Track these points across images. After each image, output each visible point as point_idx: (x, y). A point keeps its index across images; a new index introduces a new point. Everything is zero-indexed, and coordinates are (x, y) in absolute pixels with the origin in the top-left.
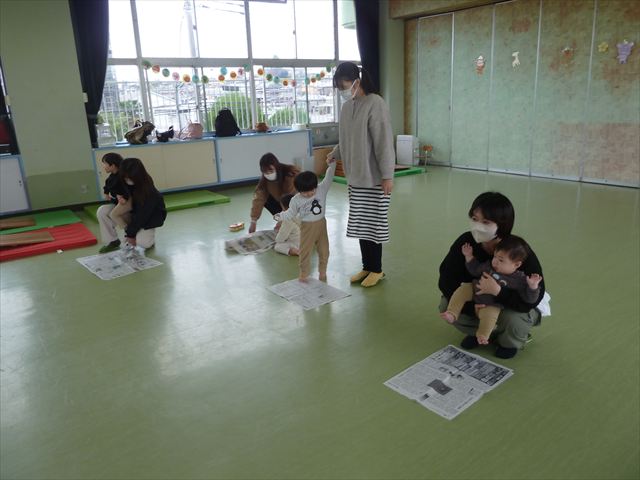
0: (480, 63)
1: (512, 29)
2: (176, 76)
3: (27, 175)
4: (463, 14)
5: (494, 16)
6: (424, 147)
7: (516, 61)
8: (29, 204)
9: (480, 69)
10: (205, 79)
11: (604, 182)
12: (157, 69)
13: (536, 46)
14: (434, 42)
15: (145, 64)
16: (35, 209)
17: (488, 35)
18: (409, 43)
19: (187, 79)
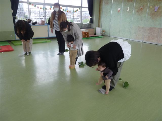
0: (119, 10)
1: (128, 1)
2: (38, 7)
6: (103, 31)
7: (128, 10)
10: (46, 9)
11: (148, 42)
12: (33, 5)
13: (134, 6)
14: (107, 3)
15: (29, 3)
17: (122, 2)
18: (101, 3)
19: (41, 8)
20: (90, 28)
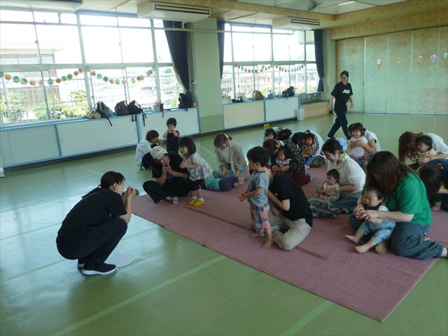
0: (379, 63)
1: (398, 45)
2: (246, 70)
3: (200, 116)
4: (371, 38)
5: (388, 40)
7: (399, 62)
8: (200, 131)
9: (379, 66)
10: (256, 71)
12: (239, 67)
13: (410, 53)
14: (354, 51)
15: (235, 64)
16: (202, 132)
17: (385, 48)
18: (339, 52)
19: (249, 71)
20: (320, 101)
